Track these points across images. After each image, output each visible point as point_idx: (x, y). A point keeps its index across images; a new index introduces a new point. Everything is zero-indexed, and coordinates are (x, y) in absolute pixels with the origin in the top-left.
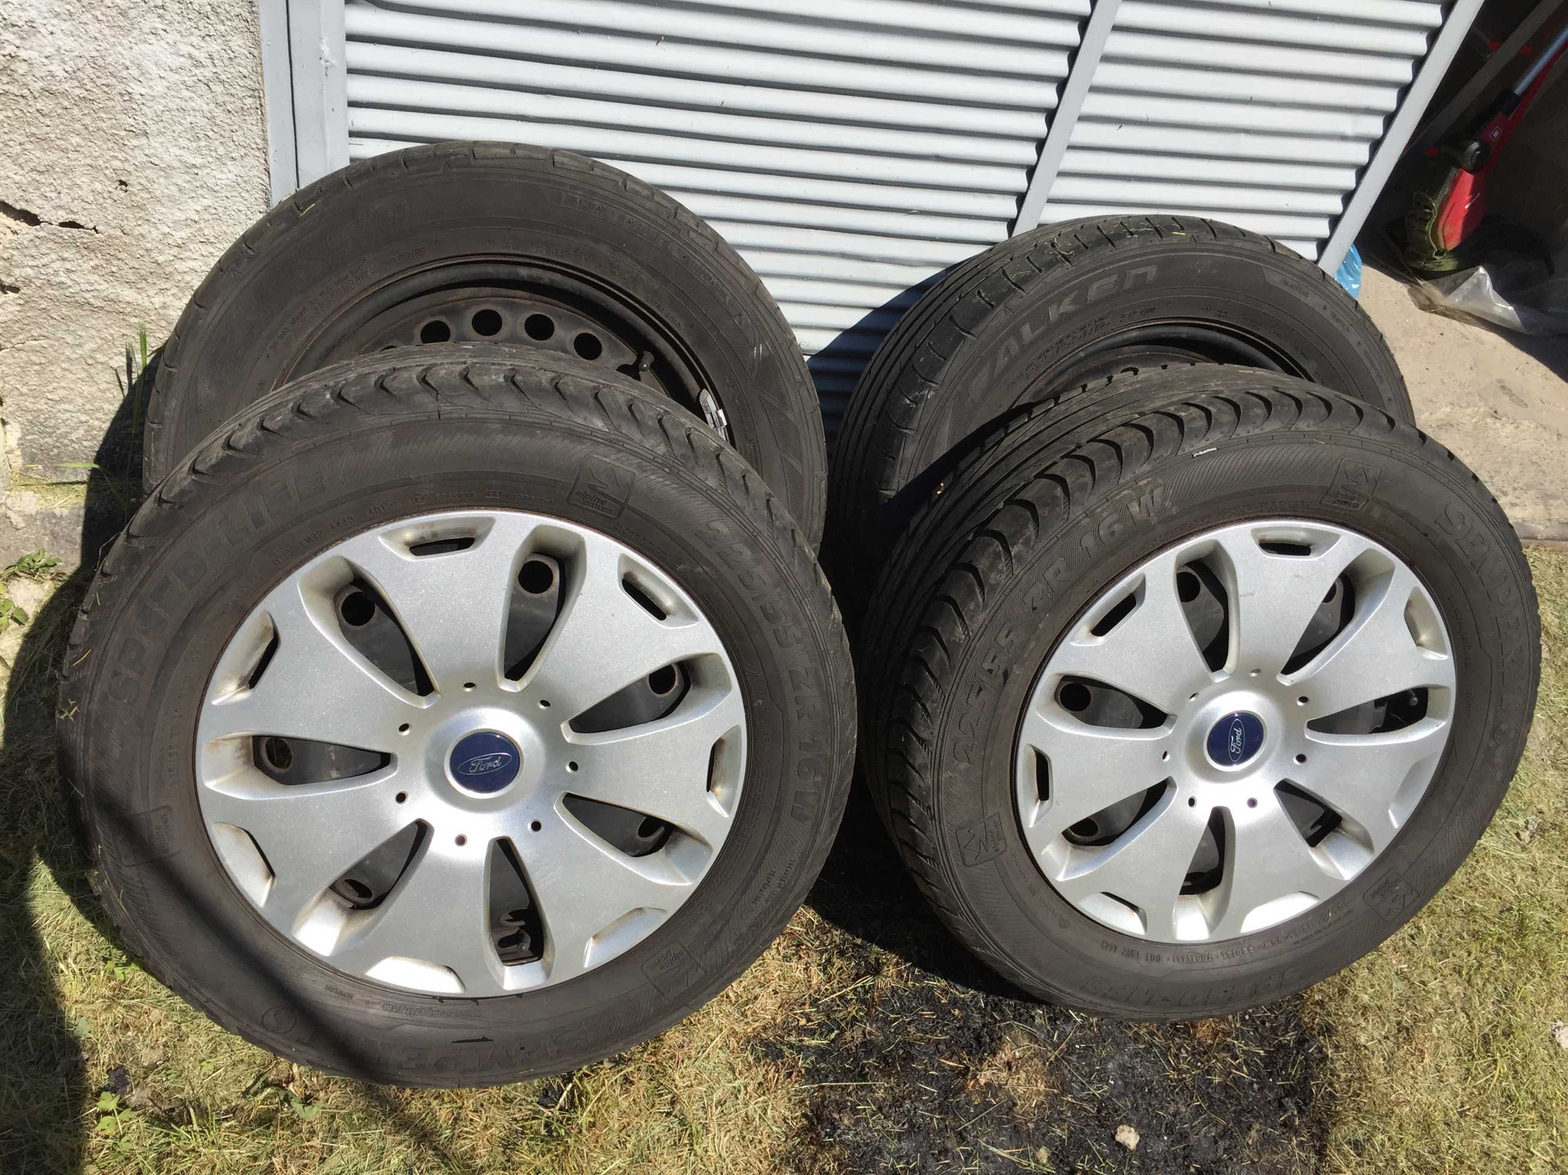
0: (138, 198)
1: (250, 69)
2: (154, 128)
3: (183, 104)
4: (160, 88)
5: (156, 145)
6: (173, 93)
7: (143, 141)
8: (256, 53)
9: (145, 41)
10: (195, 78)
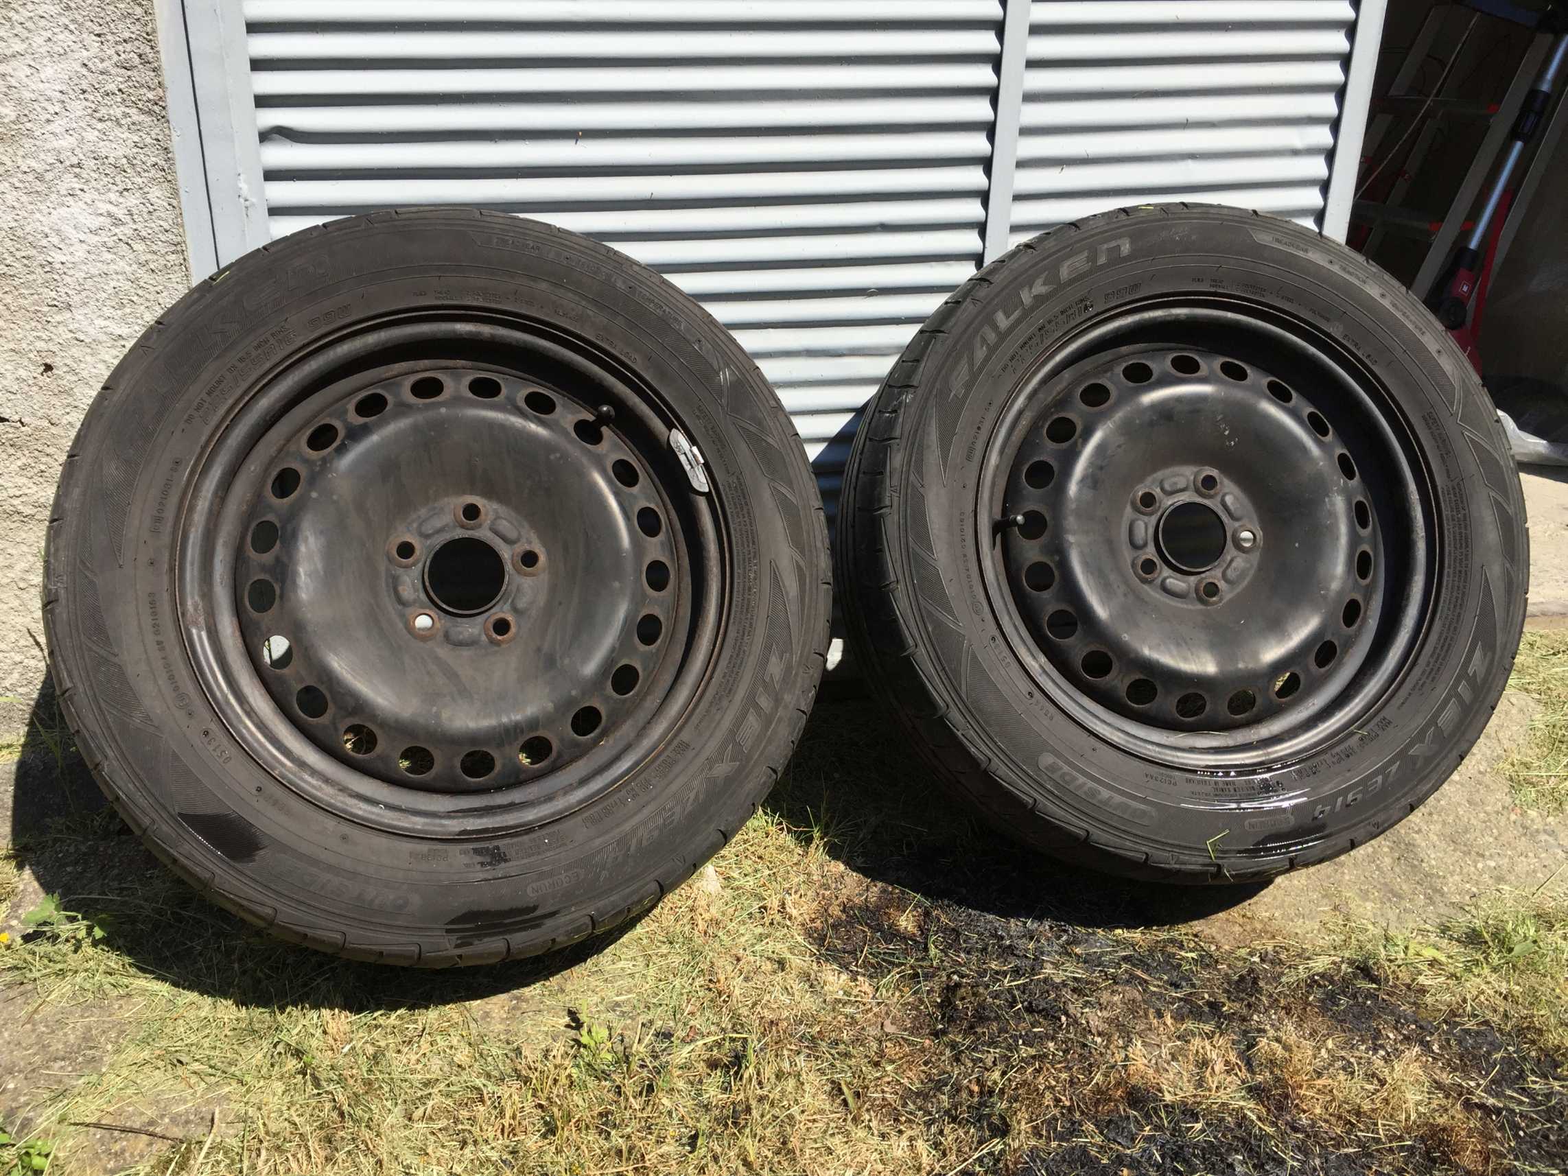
0: (65, 382)
1: (171, 222)
2: (77, 298)
3: (105, 268)
4: (80, 252)
5: (80, 317)
6: (94, 257)
7: (67, 315)
8: (175, 203)
9: (63, 205)
10: (115, 238)
